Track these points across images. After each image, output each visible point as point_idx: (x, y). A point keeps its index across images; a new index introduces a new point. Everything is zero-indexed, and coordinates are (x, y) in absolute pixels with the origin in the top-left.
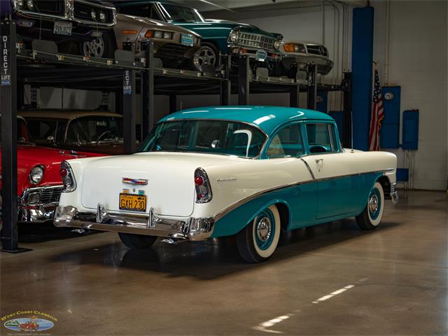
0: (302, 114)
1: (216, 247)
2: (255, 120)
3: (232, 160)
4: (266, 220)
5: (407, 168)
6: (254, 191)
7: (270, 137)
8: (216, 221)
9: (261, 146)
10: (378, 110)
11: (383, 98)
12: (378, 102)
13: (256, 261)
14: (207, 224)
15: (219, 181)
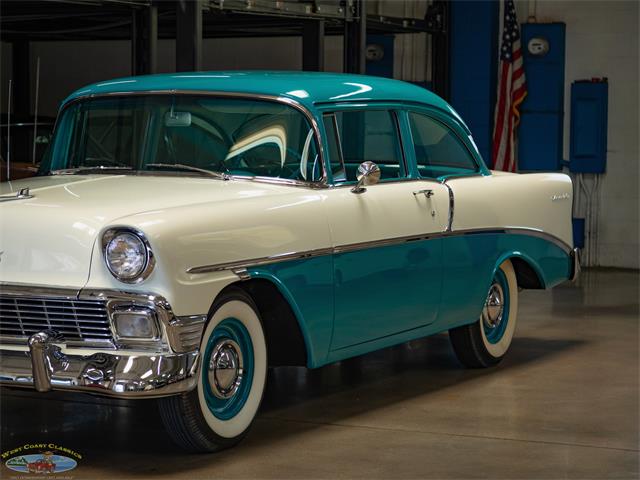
5: (581, 217)
10: (513, 80)
11: (524, 51)
12: (512, 60)
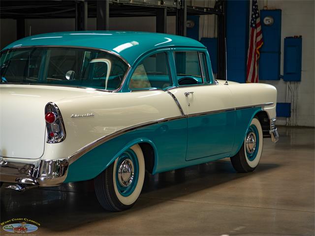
0: (170, 40)
1: (72, 194)
2: (115, 47)
3: (89, 94)
4: (128, 162)
5: (289, 102)
6: (115, 129)
7: (133, 67)
8: (70, 164)
9: (122, 77)
10: (257, 37)
11: (261, 23)
12: (256, 27)
13: (118, 209)
14: (60, 167)
15: (73, 117)
